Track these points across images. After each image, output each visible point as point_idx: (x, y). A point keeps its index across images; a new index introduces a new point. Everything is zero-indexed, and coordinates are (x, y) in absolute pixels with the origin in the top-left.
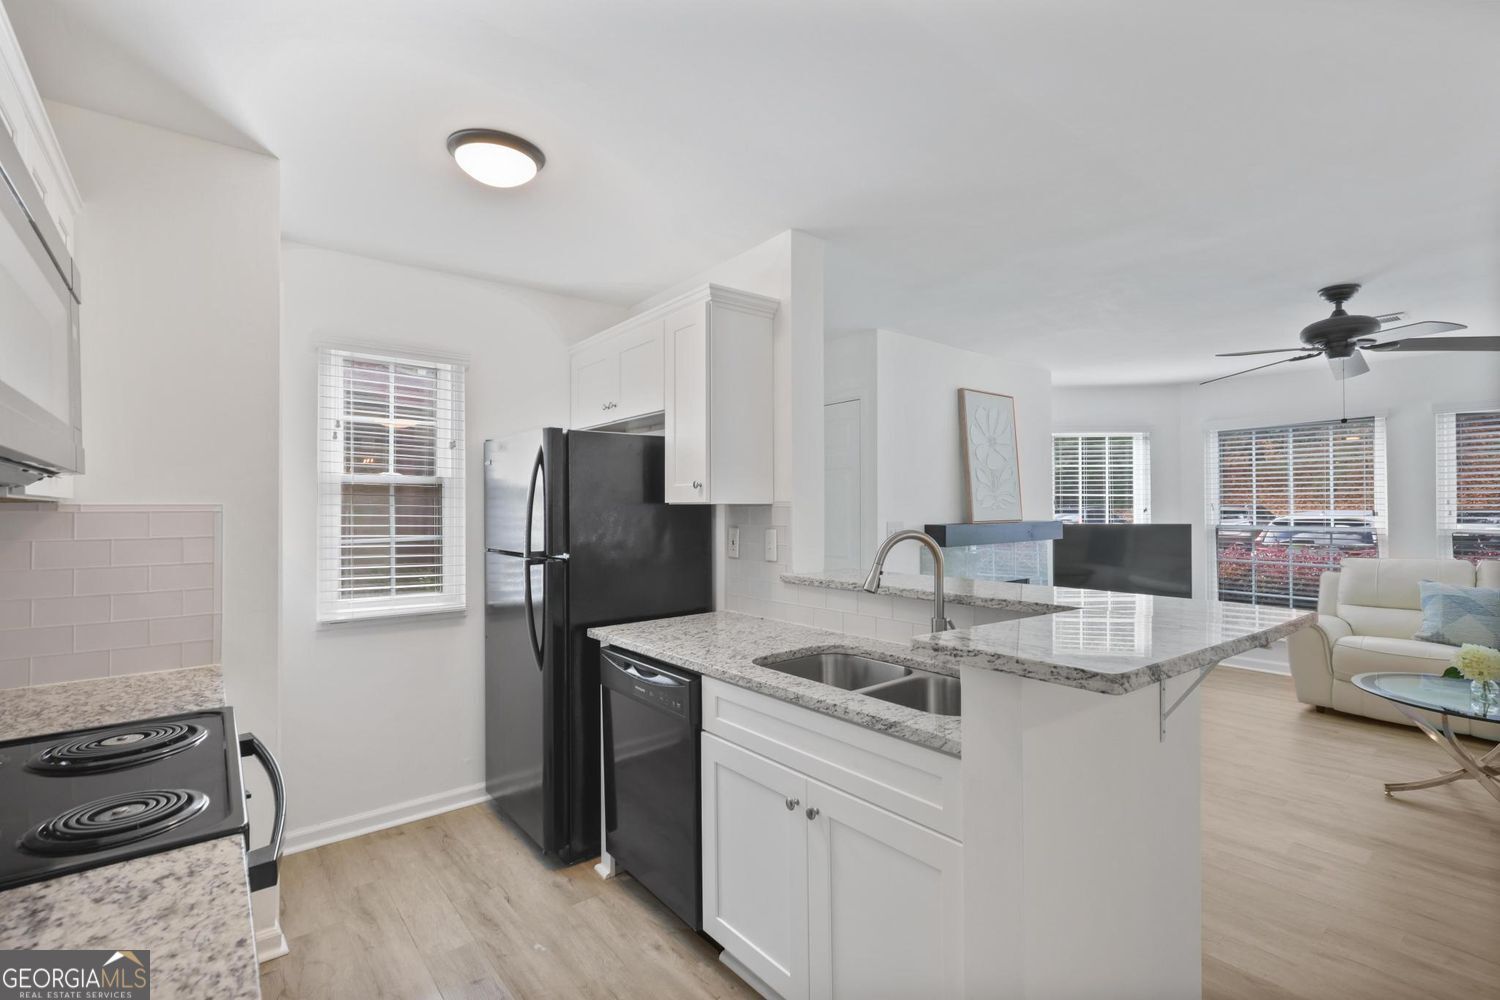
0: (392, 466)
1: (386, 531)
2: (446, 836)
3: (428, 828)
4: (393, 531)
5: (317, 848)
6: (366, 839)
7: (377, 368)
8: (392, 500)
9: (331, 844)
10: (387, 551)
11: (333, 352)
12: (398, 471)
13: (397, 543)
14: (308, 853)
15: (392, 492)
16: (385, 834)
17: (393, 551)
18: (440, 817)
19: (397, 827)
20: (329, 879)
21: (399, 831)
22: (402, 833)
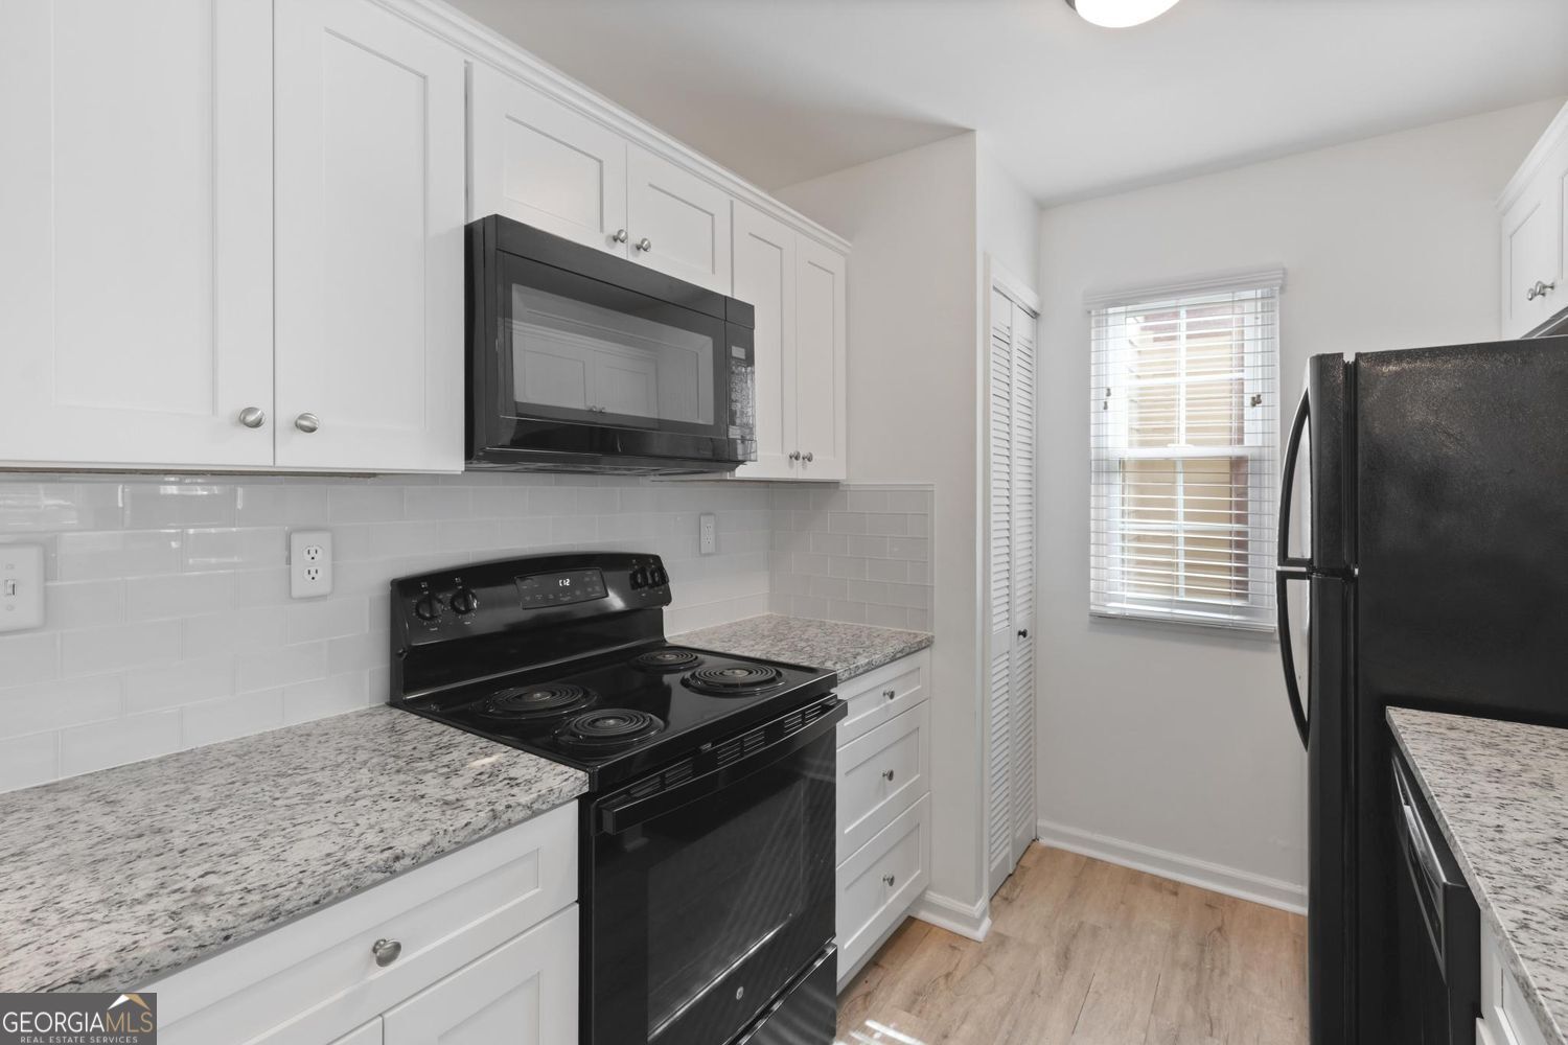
0: (1183, 436)
1: (1171, 516)
2: (1219, 929)
3: (1210, 906)
4: (1181, 516)
5: (1089, 858)
6: (1136, 877)
7: (1166, 318)
8: (1180, 478)
9: (1102, 861)
10: (1172, 540)
11: (1111, 310)
12: (1188, 442)
13: (1186, 532)
14: (1077, 857)
15: (1179, 468)
16: (1158, 884)
17: (1181, 541)
18: (1235, 901)
19: (1177, 884)
20: (1069, 897)
21: (1175, 889)
22: (1176, 894)
